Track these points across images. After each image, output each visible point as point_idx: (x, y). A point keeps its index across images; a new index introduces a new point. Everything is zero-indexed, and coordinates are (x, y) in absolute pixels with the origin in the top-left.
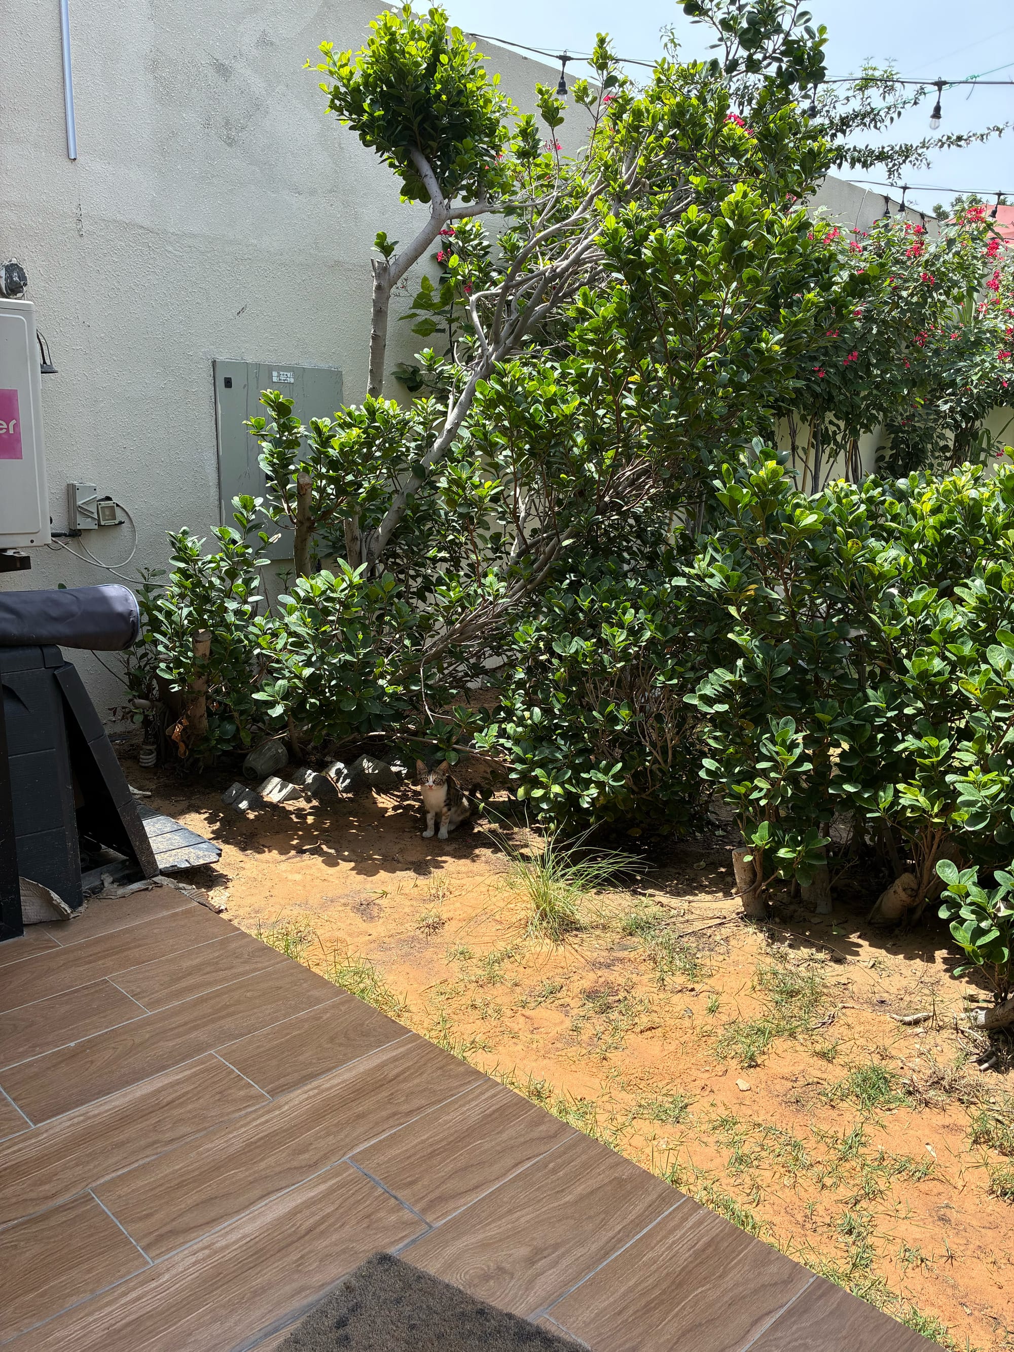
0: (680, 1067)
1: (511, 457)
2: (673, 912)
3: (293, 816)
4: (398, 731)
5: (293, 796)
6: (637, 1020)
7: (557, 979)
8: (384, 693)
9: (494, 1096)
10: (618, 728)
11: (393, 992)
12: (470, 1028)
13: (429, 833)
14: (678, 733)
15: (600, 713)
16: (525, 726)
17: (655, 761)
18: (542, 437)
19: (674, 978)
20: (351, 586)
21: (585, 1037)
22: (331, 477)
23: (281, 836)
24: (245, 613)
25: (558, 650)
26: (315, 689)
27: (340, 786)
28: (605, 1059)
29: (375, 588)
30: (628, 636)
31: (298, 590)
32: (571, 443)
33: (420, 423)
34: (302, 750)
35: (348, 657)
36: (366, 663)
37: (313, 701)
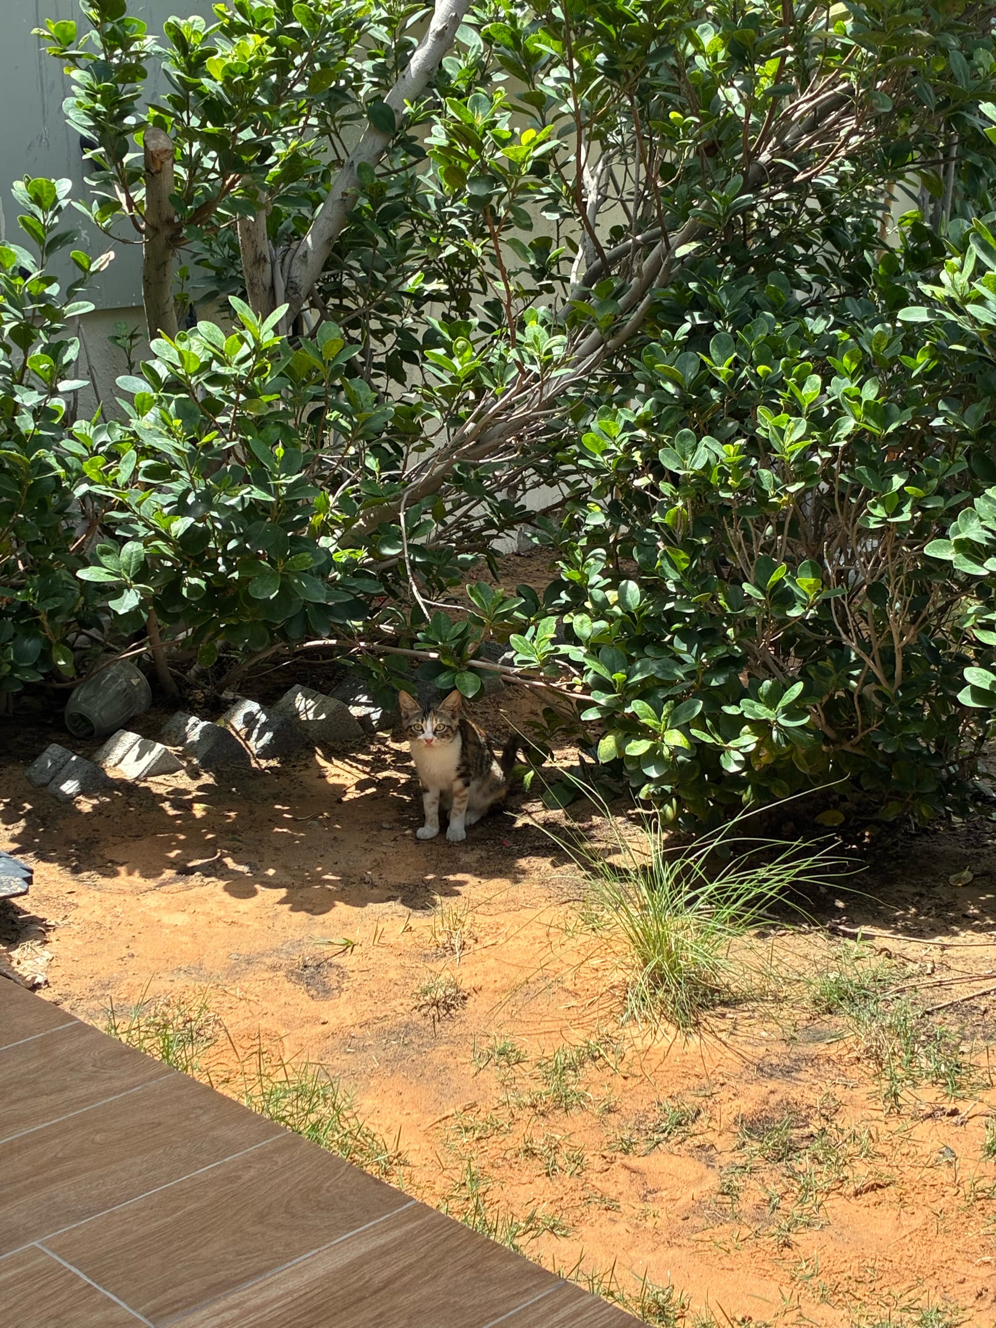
0: (934, 1257)
1: (570, 81)
2: (911, 967)
3: (166, 805)
4: (361, 636)
5: (163, 767)
6: (846, 1172)
7: (689, 1098)
8: (331, 564)
9: (577, 1314)
10: (795, 613)
11: (373, 1129)
12: (523, 1193)
13: (429, 831)
14: (913, 622)
15: (757, 586)
16: (610, 619)
17: (869, 678)
18: (632, 37)
19: (918, 1092)
20: (258, 351)
21: (746, 1205)
22: (210, 136)
23: (145, 843)
24: (54, 413)
25: (670, 465)
26: (198, 559)
27: (255, 745)
28: (786, 1245)
29: (307, 354)
30: (809, 429)
31: (156, 365)
32: (690, 49)
33: (382, 22)
34: (177, 678)
35: (258, 494)
36: (289, 505)
37: (194, 581)
